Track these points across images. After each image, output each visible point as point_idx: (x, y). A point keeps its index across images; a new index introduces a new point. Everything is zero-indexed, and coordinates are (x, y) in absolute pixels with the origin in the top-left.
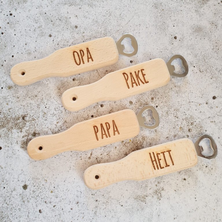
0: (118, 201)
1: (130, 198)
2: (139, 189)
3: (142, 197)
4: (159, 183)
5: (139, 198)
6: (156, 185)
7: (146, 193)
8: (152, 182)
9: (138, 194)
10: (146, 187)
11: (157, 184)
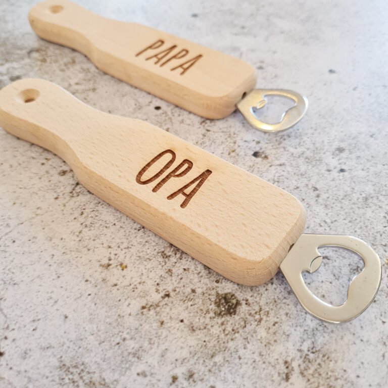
0: (8, 328)
1: (49, 352)
2: (106, 345)
3: (87, 381)
4: (191, 376)
5: (76, 378)
6: (175, 379)
7: (116, 376)
8: (169, 354)
9: (87, 360)
10: (134, 355)
11: (180, 375)
